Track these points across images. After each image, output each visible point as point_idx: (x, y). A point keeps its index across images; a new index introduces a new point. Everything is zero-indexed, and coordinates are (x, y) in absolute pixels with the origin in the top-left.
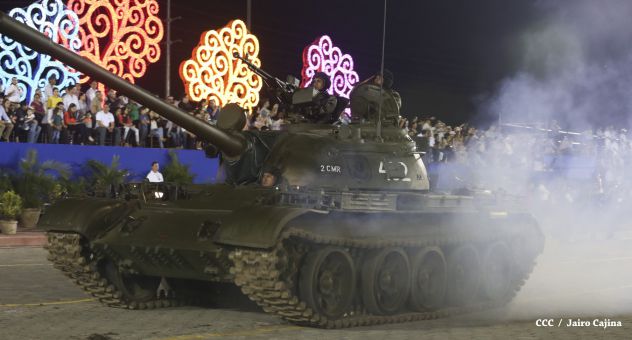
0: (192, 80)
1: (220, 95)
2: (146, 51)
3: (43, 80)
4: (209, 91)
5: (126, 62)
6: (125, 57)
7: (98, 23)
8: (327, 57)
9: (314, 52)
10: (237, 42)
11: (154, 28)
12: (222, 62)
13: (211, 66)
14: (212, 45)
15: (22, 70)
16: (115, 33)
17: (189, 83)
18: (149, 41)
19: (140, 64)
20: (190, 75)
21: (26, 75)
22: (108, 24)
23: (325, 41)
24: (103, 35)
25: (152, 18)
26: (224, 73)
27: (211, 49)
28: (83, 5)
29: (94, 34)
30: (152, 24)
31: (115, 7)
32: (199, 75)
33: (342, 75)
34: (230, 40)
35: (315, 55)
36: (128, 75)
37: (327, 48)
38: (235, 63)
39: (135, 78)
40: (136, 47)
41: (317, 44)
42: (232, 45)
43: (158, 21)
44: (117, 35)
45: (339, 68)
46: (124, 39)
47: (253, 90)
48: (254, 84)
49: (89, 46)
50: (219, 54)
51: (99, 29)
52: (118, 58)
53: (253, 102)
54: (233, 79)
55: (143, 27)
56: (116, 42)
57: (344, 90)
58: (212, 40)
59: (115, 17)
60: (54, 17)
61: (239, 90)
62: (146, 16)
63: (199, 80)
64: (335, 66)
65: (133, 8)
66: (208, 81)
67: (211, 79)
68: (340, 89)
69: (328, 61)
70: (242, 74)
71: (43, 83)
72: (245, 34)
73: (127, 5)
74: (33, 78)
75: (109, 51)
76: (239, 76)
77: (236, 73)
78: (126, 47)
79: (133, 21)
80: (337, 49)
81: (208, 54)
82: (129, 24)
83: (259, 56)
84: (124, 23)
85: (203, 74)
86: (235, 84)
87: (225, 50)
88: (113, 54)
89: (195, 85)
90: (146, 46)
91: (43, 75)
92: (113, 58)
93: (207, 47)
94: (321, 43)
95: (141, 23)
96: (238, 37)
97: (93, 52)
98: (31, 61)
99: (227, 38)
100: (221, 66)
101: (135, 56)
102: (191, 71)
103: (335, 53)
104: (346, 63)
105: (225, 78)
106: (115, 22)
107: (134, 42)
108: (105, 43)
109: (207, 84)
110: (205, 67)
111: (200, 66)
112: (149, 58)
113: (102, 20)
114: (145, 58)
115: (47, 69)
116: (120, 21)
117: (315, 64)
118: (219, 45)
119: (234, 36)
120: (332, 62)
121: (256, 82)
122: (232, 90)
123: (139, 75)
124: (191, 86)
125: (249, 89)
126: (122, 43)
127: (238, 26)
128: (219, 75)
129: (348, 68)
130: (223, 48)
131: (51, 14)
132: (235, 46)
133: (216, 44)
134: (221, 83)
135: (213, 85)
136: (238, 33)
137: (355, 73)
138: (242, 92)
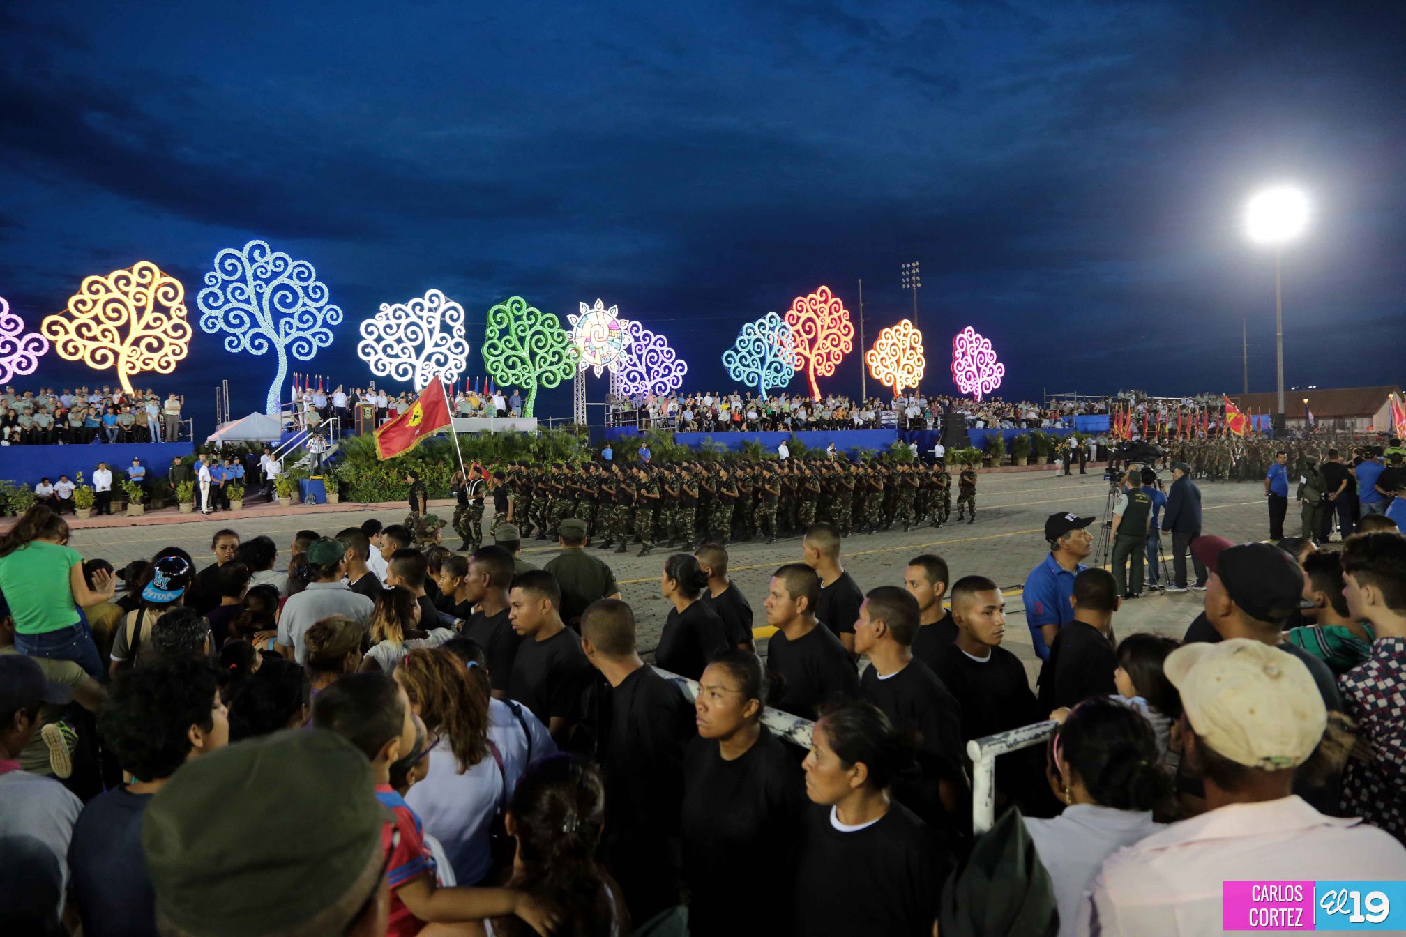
0: (874, 364)
1: (895, 373)
2: (842, 345)
3: (769, 370)
4: (886, 371)
5: (828, 354)
6: (827, 351)
7: (807, 329)
8: (971, 342)
9: (961, 339)
10: (905, 335)
11: (847, 329)
12: (895, 350)
13: (887, 354)
14: (887, 339)
15: (754, 364)
16: (819, 335)
17: (872, 366)
18: (843, 338)
19: (838, 355)
20: (872, 361)
21: (757, 368)
22: (814, 329)
23: (969, 331)
24: (811, 336)
25: (845, 322)
26: (897, 358)
27: (887, 341)
28: (796, 317)
29: (805, 336)
30: (846, 326)
31: (818, 316)
32: (879, 360)
33: (983, 354)
34: (900, 335)
35: (962, 341)
36: (829, 363)
37: (971, 336)
38: (904, 350)
39: (835, 365)
40: (835, 343)
41: (963, 333)
42: (902, 338)
43: (850, 324)
44: (821, 336)
45: (980, 349)
46: (826, 338)
47: (919, 368)
48: (919, 364)
49: (802, 344)
50: (893, 344)
51: (808, 333)
52: (823, 352)
53: (919, 377)
54: (903, 361)
55: (839, 329)
56: (820, 341)
57: (985, 364)
58: (887, 335)
59: (819, 323)
60: (774, 327)
61: (908, 369)
62: (841, 321)
63: (879, 364)
64: (977, 348)
65: (831, 316)
66: (885, 364)
67: (888, 363)
68: (982, 364)
69: (972, 345)
70: (910, 357)
71: (769, 372)
72: (911, 329)
73: (827, 315)
74: (762, 370)
75: (816, 348)
76: (908, 359)
77: (906, 358)
78: (828, 343)
79: (832, 326)
80: (978, 335)
81: (885, 345)
82: (829, 327)
83: (923, 344)
84: (826, 327)
85: (882, 359)
86: (905, 365)
87: (897, 342)
88: (819, 349)
89: (876, 367)
90: (842, 342)
91: (769, 367)
92: (819, 352)
93: (883, 341)
94: (966, 332)
95: (838, 326)
96: (906, 332)
97: (805, 349)
98: (760, 358)
99: (898, 333)
100: (894, 353)
101: (834, 349)
102: (873, 358)
103: (977, 338)
104: (986, 345)
105: (898, 361)
106: (819, 327)
107: (833, 339)
108: (812, 342)
109: (884, 366)
110: (883, 354)
111: (879, 354)
112: (844, 350)
113: (810, 327)
114: (841, 350)
115: (771, 363)
116: (822, 327)
117: (962, 347)
118: (892, 338)
119: (903, 331)
120: (975, 345)
121: (921, 362)
122: (903, 369)
123: (838, 362)
124: (873, 368)
125: (915, 367)
126: (825, 341)
127: (906, 324)
128: (894, 359)
129: (987, 349)
130: (895, 341)
132: (905, 338)
133: (890, 338)
134: (895, 365)
135: (889, 366)
136: (905, 329)
137: (993, 352)
138: (911, 370)
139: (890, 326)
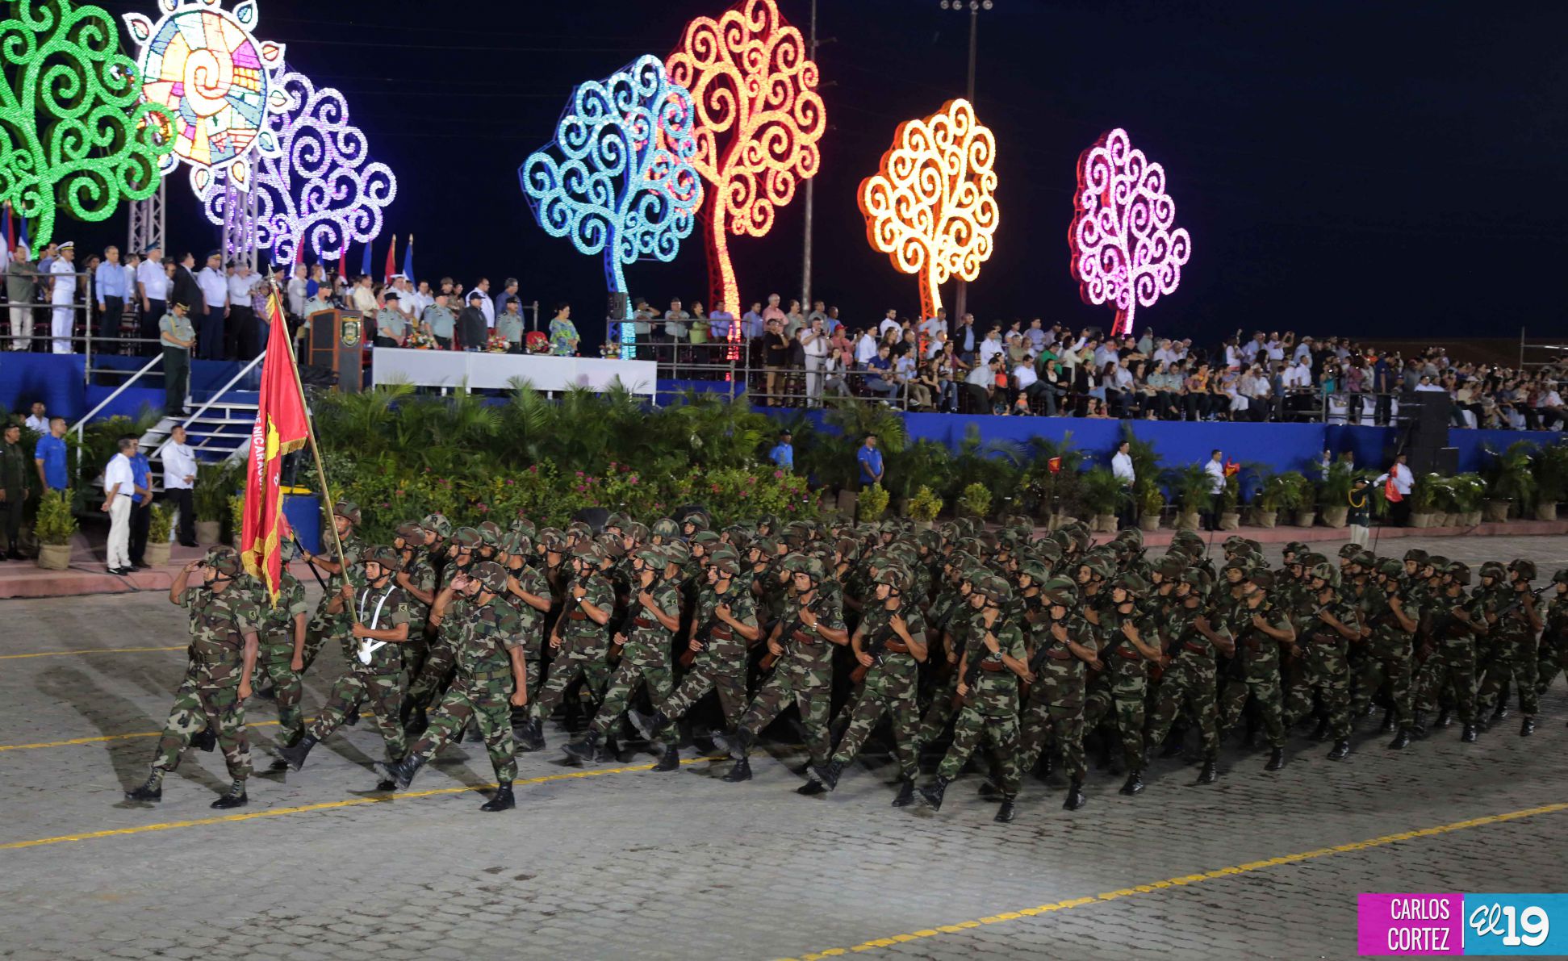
0: (880, 214)
1: (926, 240)
2: (796, 157)
3: (633, 214)
4: (908, 232)
5: (761, 177)
6: (760, 169)
7: (716, 106)
8: (1120, 170)
9: (1099, 159)
10: (958, 141)
11: (810, 113)
12: (931, 179)
13: (912, 188)
14: (915, 147)
15: (598, 195)
16: (743, 124)
17: (875, 218)
18: (801, 138)
19: (785, 182)
20: (877, 204)
21: (606, 204)
22: (732, 107)
23: (1118, 140)
24: (723, 127)
25: (807, 95)
26: (934, 200)
27: (914, 155)
28: (690, 72)
29: (709, 126)
30: (808, 105)
31: (745, 74)
32: (892, 204)
33: (1145, 202)
34: (945, 138)
35: (1100, 167)
36: (763, 202)
37: (1120, 153)
38: (953, 180)
39: (775, 207)
40: (778, 149)
41: (1104, 145)
42: (948, 146)
43: (817, 101)
44: (748, 127)
45: (1140, 189)
46: (758, 135)
47: (983, 230)
48: (985, 219)
49: (700, 148)
50: (926, 165)
51: (717, 116)
52: (748, 171)
53: (982, 253)
54: (949, 210)
55: (791, 113)
56: (745, 141)
57: (1148, 231)
58: (917, 138)
59: (744, 93)
60: (653, 99)
61: (958, 232)
62: (797, 91)
63: (892, 213)
64: (1134, 185)
65: (776, 76)
66: (906, 215)
67: (911, 213)
68: (1141, 228)
69: (1121, 177)
70: (966, 201)
71: (633, 219)
72: (972, 127)
73: (765, 71)
74: (617, 210)
75: (733, 158)
76: (960, 205)
77: (955, 201)
78: (762, 150)
79: (775, 101)
80: (1138, 153)
81: (908, 163)
82: (768, 106)
83: (995, 168)
84: (759, 104)
85: (899, 202)
86: (953, 219)
87: (936, 157)
88: (740, 162)
89: (884, 223)
90: (796, 148)
91: (634, 206)
92: (740, 170)
93: (906, 152)
94: (1109, 143)
95: (789, 104)
96: (960, 132)
97: (706, 160)
98: (613, 179)
99: (941, 133)
100: (929, 187)
101: (776, 166)
102: (879, 196)
103: (1136, 161)
104: (1154, 179)
105: (936, 209)
106: (745, 103)
107: (776, 139)
108: (726, 142)
109: (904, 220)
110: (903, 189)
111: (894, 187)
112: (800, 170)
113: (722, 100)
114: (793, 170)
115: (642, 194)
116: (752, 101)
117: (1098, 183)
118: (927, 148)
119: (953, 130)
120: (1128, 178)
121: (988, 215)
122: (946, 231)
123: (783, 202)
124: (878, 224)
125: (975, 228)
126: (755, 143)
127: (962, 111)
128: (927, 202)
129: (1156, 189)
130: (933, 154)
131: (648, 93)
132: (955, 148)
133: (922, 146)
134: (929, 219)
135: (915, 222)
136: (959, 124)
137: (1168, 199)
138: (964, 235)
139: (925, 114)
